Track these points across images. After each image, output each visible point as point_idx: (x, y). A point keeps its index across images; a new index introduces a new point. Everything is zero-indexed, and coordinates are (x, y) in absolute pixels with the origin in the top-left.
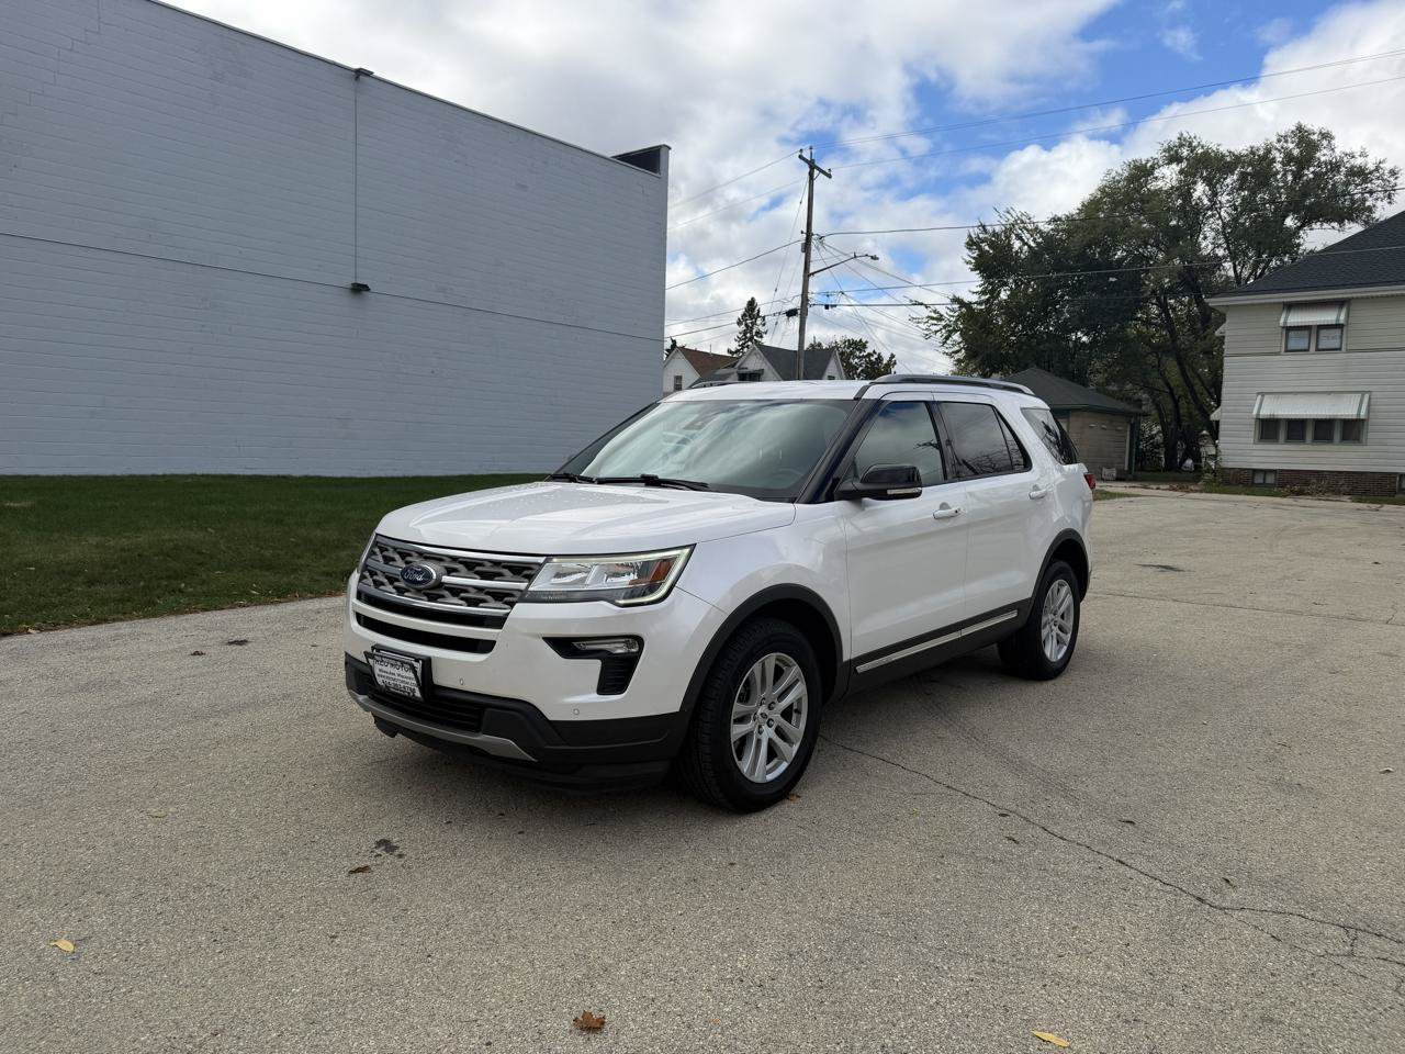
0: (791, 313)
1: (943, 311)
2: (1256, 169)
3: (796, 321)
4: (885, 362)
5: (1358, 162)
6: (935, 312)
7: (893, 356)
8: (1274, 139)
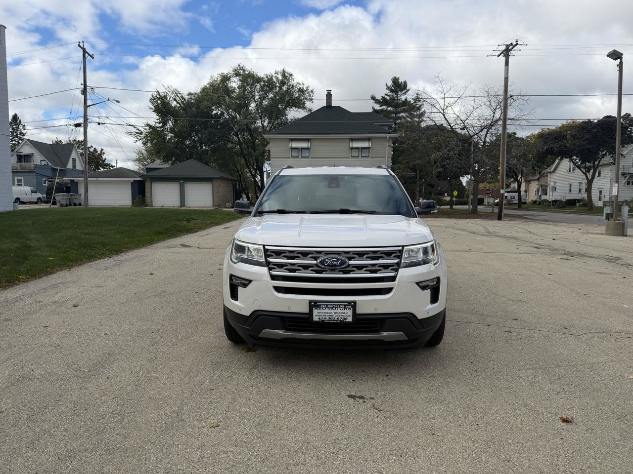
0: (78, 125)
1: (142, 130)
2: (269, 84)
3: (82, 129)
4: (99, 152)
5: (301, 86)
6: (138, 129)
7: (102, 150)
8: (273, 72)
